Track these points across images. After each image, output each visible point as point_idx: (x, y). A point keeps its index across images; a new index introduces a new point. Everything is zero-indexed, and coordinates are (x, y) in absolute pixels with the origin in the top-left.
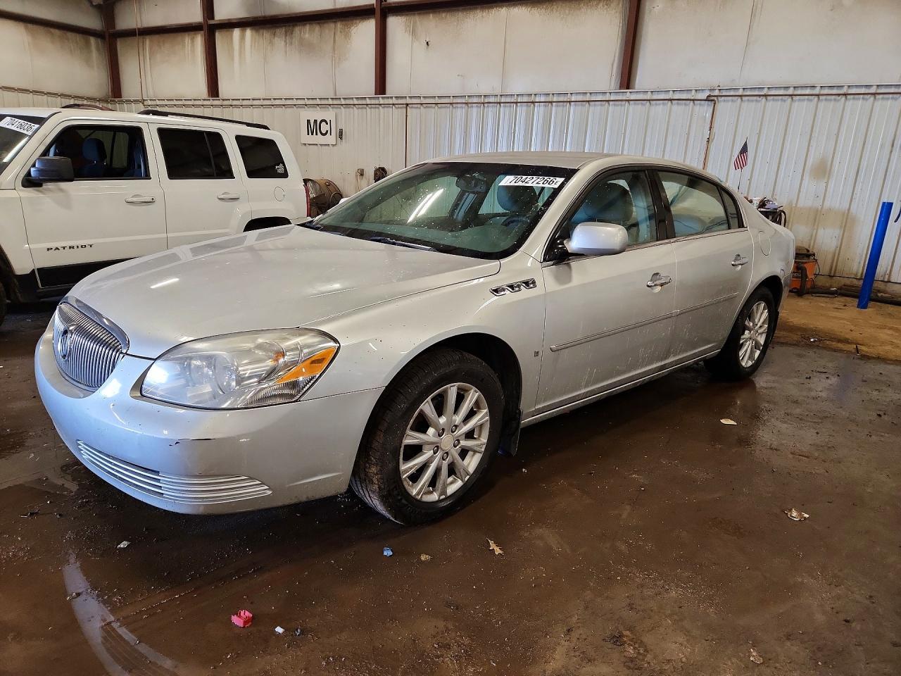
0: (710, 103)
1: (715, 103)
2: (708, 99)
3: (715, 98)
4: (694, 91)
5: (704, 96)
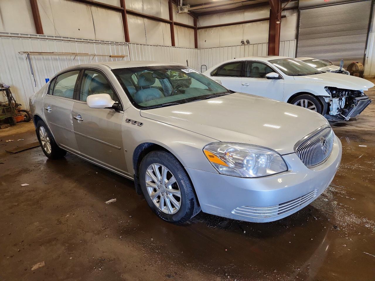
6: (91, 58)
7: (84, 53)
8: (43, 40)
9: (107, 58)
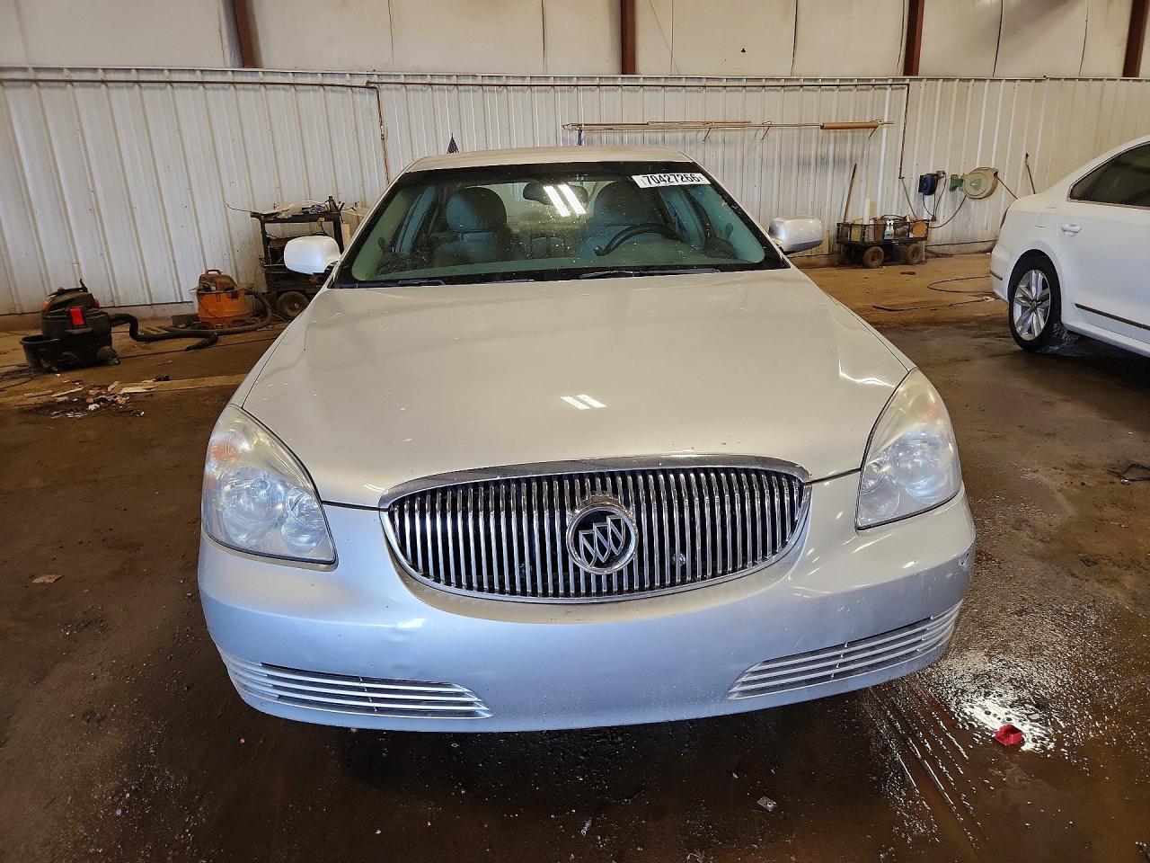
0: (370, 90)
1: (377, 91)
2: (368, 86)
3: (376, 86)
4: (348, 75)
5: (362, 81)
6: (761, 133)
7: (740, 120)
8: (631, 91)
9: (815, 132)
